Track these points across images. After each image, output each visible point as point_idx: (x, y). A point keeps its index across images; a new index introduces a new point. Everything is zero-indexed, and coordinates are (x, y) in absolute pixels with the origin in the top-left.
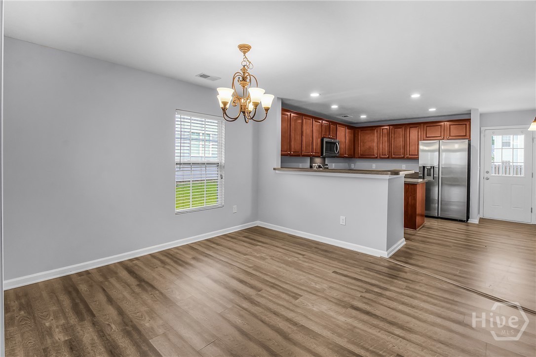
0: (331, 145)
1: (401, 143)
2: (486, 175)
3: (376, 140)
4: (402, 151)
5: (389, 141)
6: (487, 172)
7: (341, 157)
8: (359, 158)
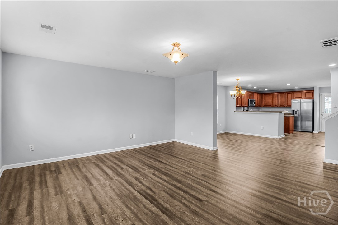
0: (252, 102)
1: (284, 100)
2: (322, 114)
3: (271, 99)
4: (284, 104)
5: (278, 99)
6: (323, 112)
7: (256, 107)
8: (263, 107)
